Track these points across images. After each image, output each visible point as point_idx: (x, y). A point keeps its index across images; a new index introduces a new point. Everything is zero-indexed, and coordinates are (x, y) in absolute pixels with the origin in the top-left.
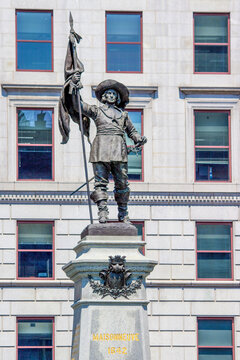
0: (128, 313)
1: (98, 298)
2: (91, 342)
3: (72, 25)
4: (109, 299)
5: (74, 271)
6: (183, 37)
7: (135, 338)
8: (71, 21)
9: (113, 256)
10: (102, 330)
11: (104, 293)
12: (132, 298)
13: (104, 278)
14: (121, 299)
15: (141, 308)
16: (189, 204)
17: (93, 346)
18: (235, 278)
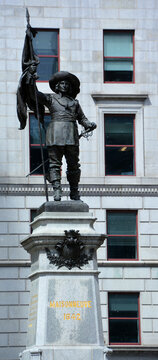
0: (81, 283)
1: (55, 268)
2: (49, 309)
3: (28, 21)
4: (64, 269)
5: (31, 244)
6: (94, 52)
7: (87, 305)
8: (28, 17)
9: (68, 230)
10: (58, 298)
11: (60, 264)
12: (85, 268)
13: (60, 250)
14: (75, 269)
15: (92, 277)
16: (101, 195)
17: (50, 313)
18: (140, 258)
